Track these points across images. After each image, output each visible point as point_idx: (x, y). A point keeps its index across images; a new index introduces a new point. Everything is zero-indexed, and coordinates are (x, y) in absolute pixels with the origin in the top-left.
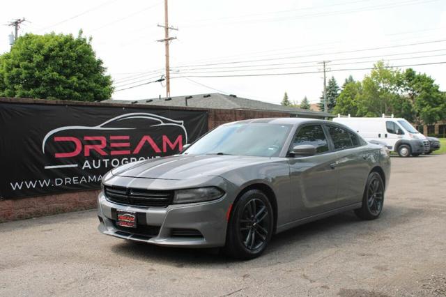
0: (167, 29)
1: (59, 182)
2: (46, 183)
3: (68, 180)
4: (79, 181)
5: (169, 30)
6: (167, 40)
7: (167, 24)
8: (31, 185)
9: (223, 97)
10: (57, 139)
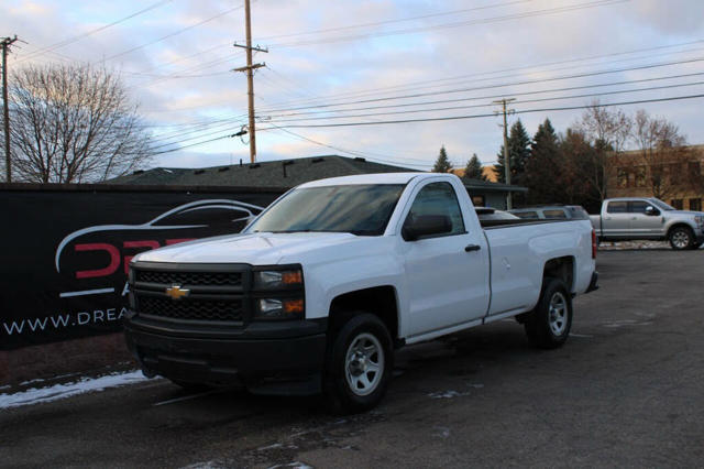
0: (249, 49)
1: (84, 318)
2: (62, 321)
3: (99, 315)
4: (117, 315)
5: (253, 51)
6: (250, 69)
7: (249, 42)
8: (38, 324)
9: (344, 162)
10: (79, 247)
